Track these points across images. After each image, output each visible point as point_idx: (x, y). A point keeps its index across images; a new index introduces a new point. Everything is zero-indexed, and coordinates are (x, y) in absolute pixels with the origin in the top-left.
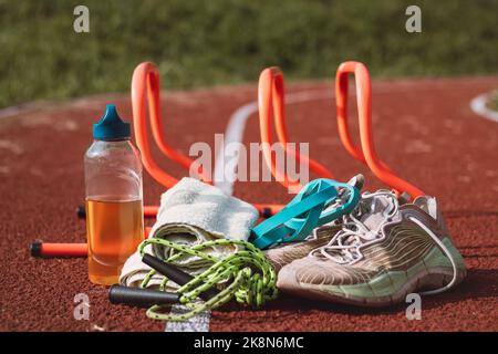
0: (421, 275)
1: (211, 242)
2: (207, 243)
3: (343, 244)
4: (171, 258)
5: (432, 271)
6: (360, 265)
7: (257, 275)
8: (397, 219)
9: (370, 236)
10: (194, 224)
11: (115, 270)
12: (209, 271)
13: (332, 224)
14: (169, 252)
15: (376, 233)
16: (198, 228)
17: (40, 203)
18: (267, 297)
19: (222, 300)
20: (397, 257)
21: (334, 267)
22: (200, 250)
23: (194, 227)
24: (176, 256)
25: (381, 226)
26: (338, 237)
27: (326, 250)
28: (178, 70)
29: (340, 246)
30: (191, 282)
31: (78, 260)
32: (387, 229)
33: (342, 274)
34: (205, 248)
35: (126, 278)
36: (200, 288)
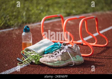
0: (69, 62)
6: (54, 59)
8: (65, 51)
23: (30, 49)
32: (62, 53)
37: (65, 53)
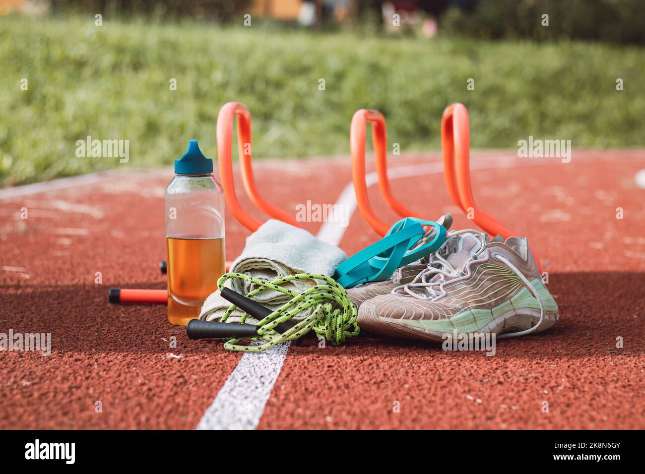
0: (508, 316)
1: (291, 276)
2: (288, 277)
3: (427, 281)
4: (250, 293)
5: (519, 312)
6: (442, 302)
7: (337, 311)
8: (484, 257)
9: (455, 273)
10: (274, 259)
11: (196, 310)
12: (288, 304)
13: (418, 263)
14: (249, 288)
15: (462, 271)
16: (279, 263)
17: (121, 261)
18: (348, 333)
19: (299, 332)
20: (482, 295)
21: (416, 303)
22: (280, 285)
23: (275, 261)
24: (256, 291)
25: (467, 263)
26: (422, 275)
27: (409, 288)
28: (292, 137)
29: (424, 283)
30: (270, 316)
31: (158, 306)
32: (473, 267)
33: (423, 309)
34: (286, 283)
35: (206, 316)
36: (278, 320)
37: (483, 264)
